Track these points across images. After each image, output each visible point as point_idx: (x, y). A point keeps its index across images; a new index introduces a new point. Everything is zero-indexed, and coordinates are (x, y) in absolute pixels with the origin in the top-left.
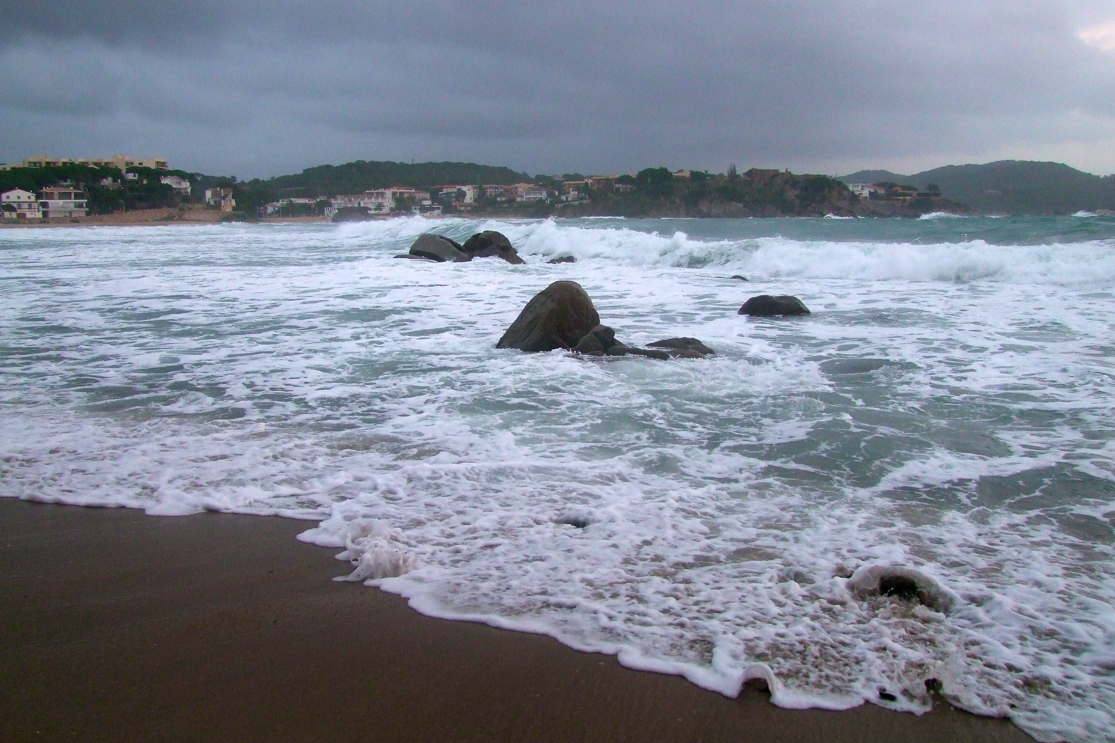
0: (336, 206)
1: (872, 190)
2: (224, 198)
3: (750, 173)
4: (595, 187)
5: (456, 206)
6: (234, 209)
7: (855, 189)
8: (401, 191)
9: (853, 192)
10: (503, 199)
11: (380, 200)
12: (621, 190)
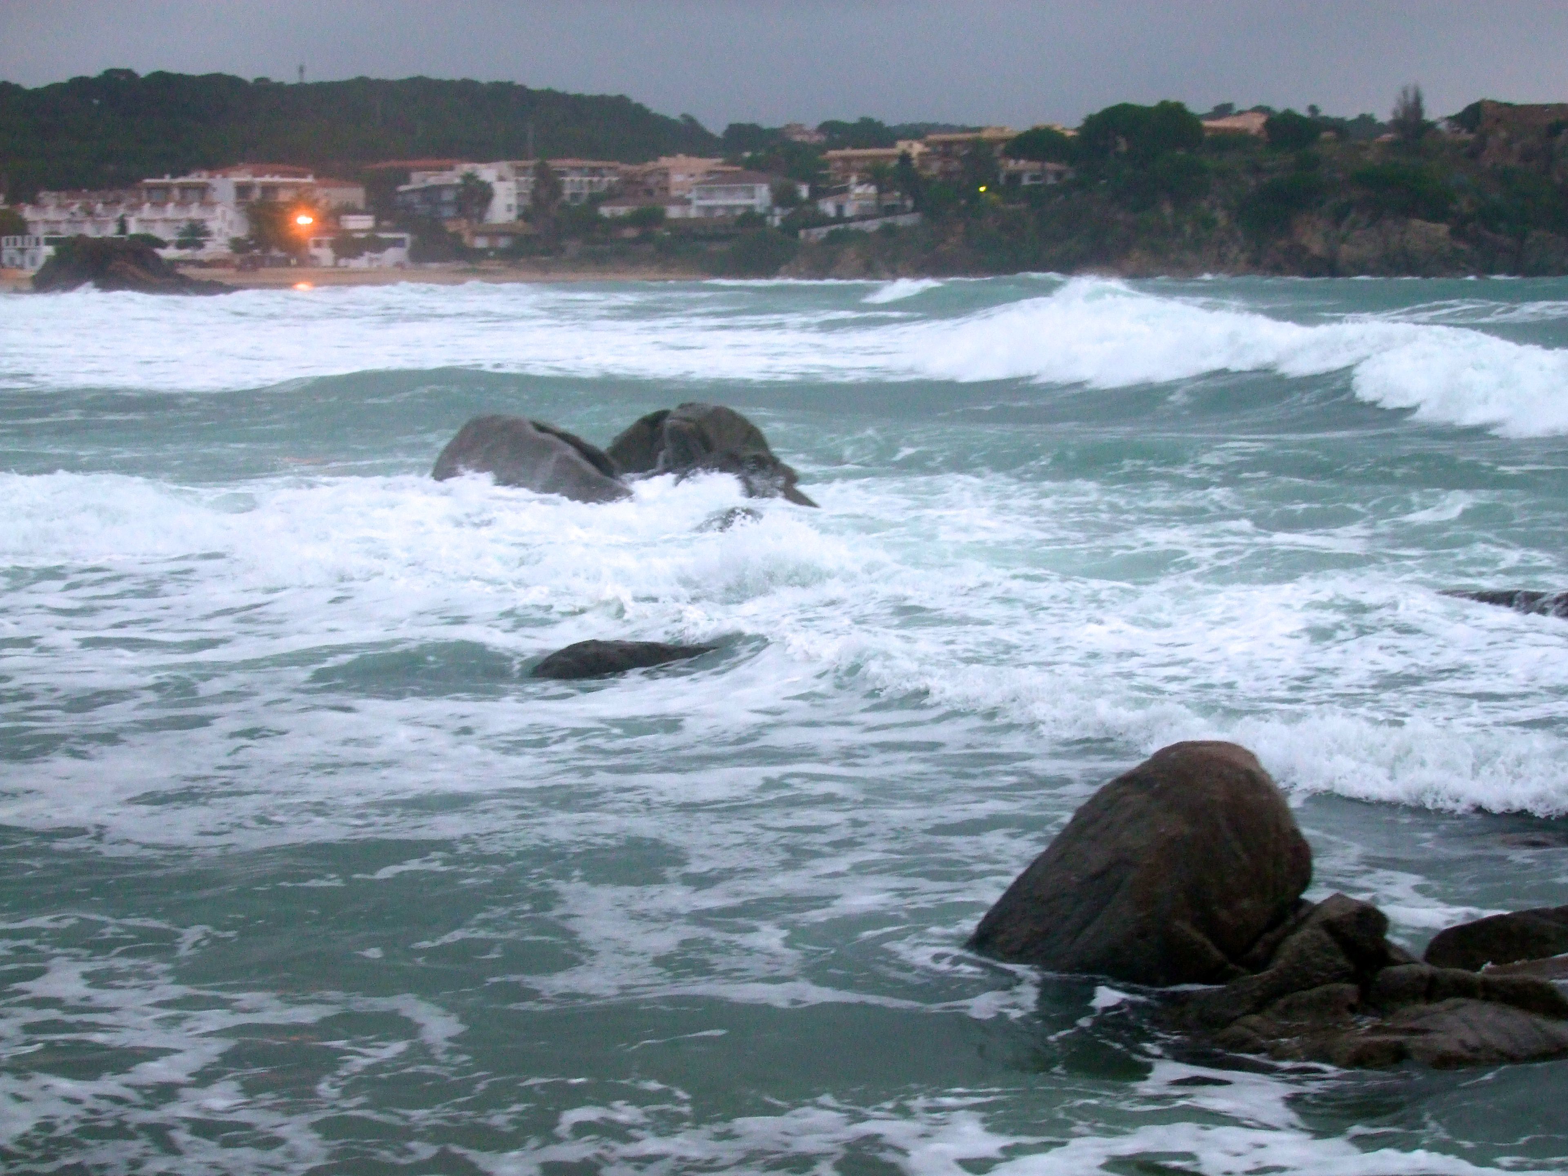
3: (1473, 116)
4: (935, 167)
5: (457, 236)
8: (267, 179)
10: (622, 211)
11: (195, 212)
12: (1026, 181)
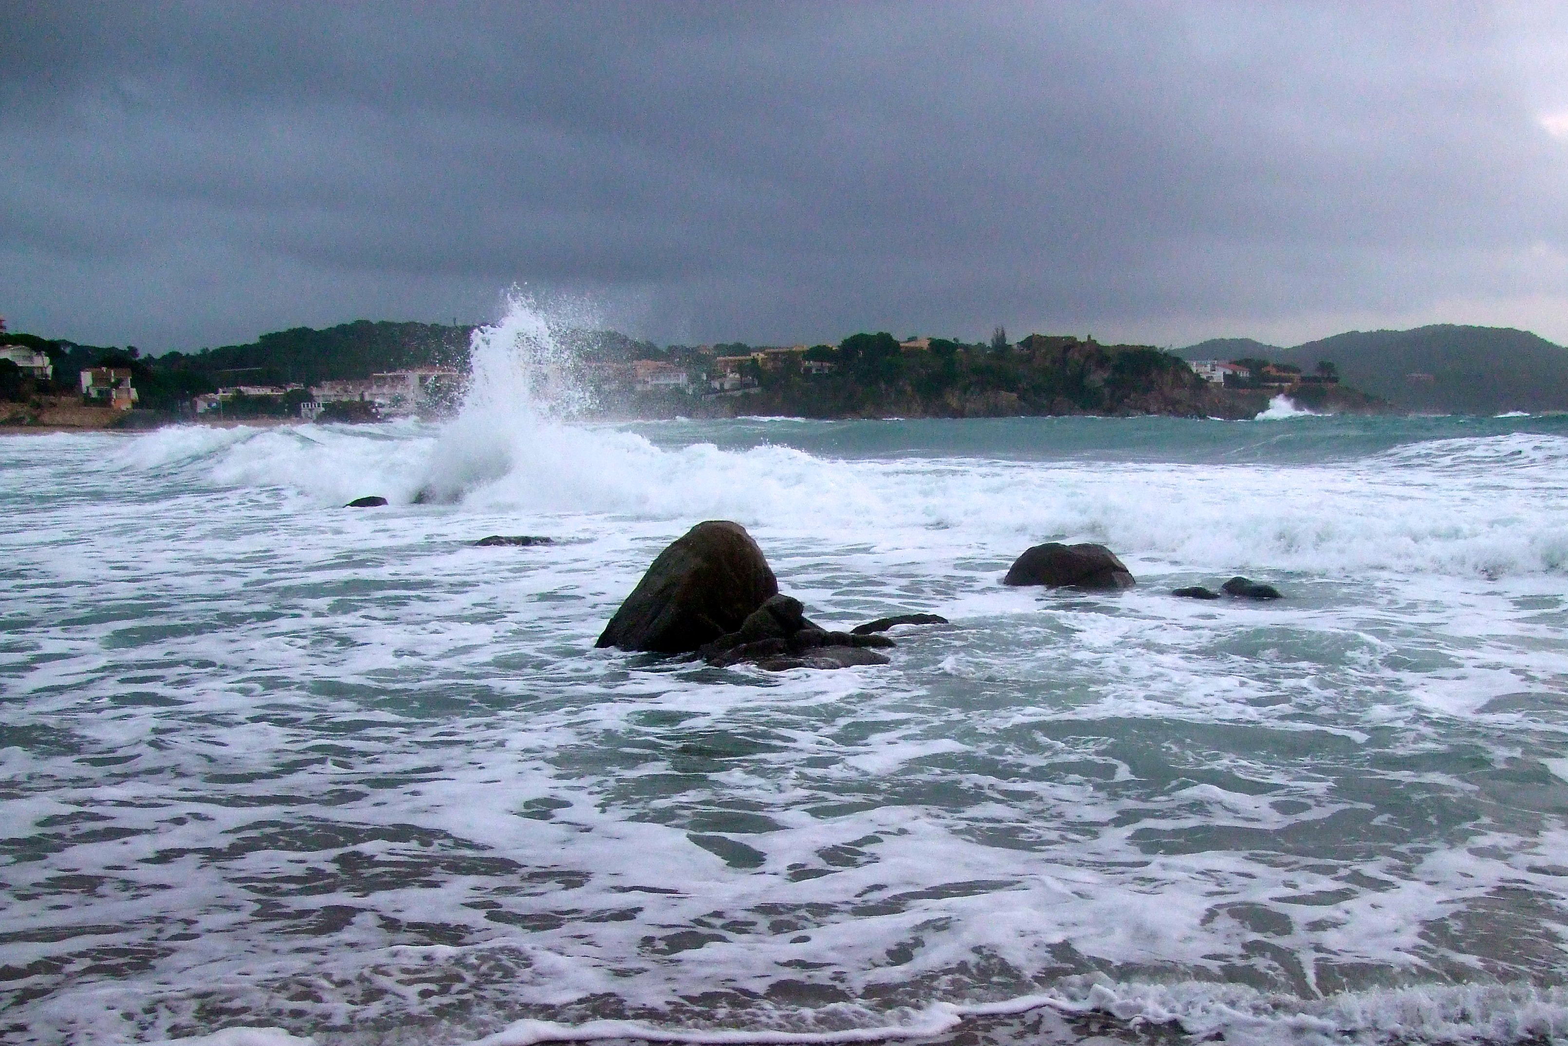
0: (321, 401)
1: (1228, 372)
2: (116, 385)
3: (1029, 342)
4: (770, 365)
6: (135, 405)
7: (1202, 369)
8: (436, 373)
9: (1198, 375)
11: (399, 390)
12: (814, 372)
